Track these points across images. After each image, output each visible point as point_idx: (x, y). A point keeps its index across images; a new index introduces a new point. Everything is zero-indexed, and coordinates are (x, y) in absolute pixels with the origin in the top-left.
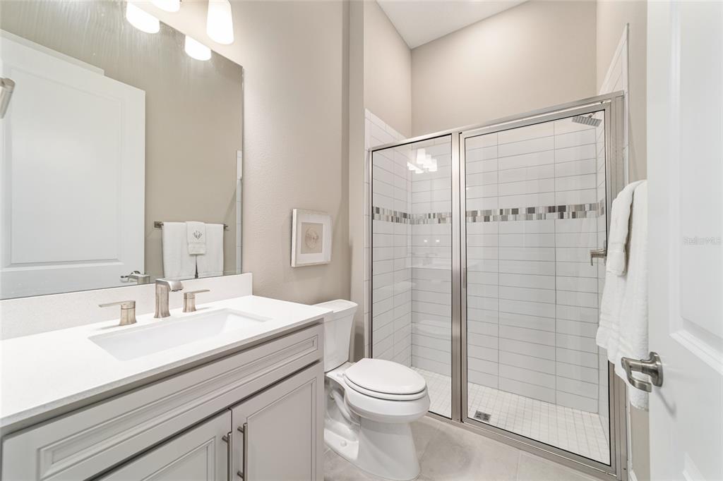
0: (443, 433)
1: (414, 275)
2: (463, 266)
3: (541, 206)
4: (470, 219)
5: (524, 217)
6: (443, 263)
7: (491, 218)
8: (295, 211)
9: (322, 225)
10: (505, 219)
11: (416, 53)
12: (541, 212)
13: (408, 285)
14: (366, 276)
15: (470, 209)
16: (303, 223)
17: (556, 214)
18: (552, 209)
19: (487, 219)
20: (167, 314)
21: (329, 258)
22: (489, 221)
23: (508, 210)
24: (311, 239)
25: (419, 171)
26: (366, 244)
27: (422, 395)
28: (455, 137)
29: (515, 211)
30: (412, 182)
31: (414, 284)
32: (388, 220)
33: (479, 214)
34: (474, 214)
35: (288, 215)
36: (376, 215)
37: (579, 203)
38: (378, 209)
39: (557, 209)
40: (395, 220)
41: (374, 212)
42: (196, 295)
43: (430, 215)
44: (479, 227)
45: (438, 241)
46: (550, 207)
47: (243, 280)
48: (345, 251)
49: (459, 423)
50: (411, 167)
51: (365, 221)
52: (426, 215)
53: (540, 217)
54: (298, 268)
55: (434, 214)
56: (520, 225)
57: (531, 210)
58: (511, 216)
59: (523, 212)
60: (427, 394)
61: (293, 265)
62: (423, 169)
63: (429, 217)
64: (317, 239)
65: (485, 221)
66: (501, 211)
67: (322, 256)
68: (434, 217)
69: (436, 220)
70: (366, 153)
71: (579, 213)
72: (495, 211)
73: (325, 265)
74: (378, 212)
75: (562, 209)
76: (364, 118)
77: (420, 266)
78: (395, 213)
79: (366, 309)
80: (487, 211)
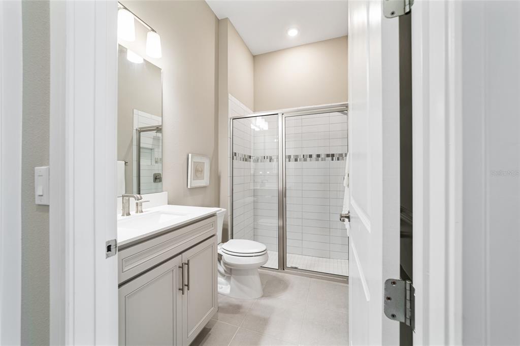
0: (274, 277)
1: (255, 193)
2: (284, 186)
3: (323, 154)
4: (287, 160)
5: (314, 159)
6: (273, 186)
7: (298, 159)
8: (190, 155)
9: (204, 163)
10: (305, 160)
11: (256, 58)
12: (323, 157)
13: (252, 199)
14: (229, 194)
15: (287, 154)
16: (194, 162)
17: (330, 158)
18: (328, 156)
19: (296, 160)
20: (129, 214)
21: (208, 183)
22: (297, 161)
23: (307, 155)
24: (198, 172)
25: (257, 129)
26: (229, 174)
27: (264, 253)
28: (280, 116)
29: (311, 156)
30: (254, 136)
31: (255, 199)
32: (241, 160)
33: (292, 157)
34: (290, 157)
35: (186, 157)
36: (234, 157)
37: (340, 153)
38: (235, 153)
39: (330, 156)
40: (244, 160)
41: (234, 155)
42: (143, 203)
43: (264, 157)
44: (292, 165)
45: (268, 172)
46: (327, 155)
47: (163, 196)
48: (216, 178)
49: (282, 271)
50: (253, 127)
51: (229, 160)
52: (262, 157)
53: (322, 160)
54: (192, 189)
55: (267, 157)
56: (312, 164)
57: (318, 156)
58: (308, 159)
59: (314, 156)
60: (267, 253)
61: (189, 187)
62: (260, 128)
63: (264, 158)
64: (202, 171)
65: (295, 161)
66: (304, 155)
67: (204, 182)
68: (267, 158)
69: (268, 160)
70: (229, 120)
71: (340, 158)
72: (300, 156)
73: (204, 187)
74: (235, 155)
75: (333, 155)
76: (228, 98)
77: (258, 188)
78: (245, 155)
79: (229, 214)
80: (296, 156)
